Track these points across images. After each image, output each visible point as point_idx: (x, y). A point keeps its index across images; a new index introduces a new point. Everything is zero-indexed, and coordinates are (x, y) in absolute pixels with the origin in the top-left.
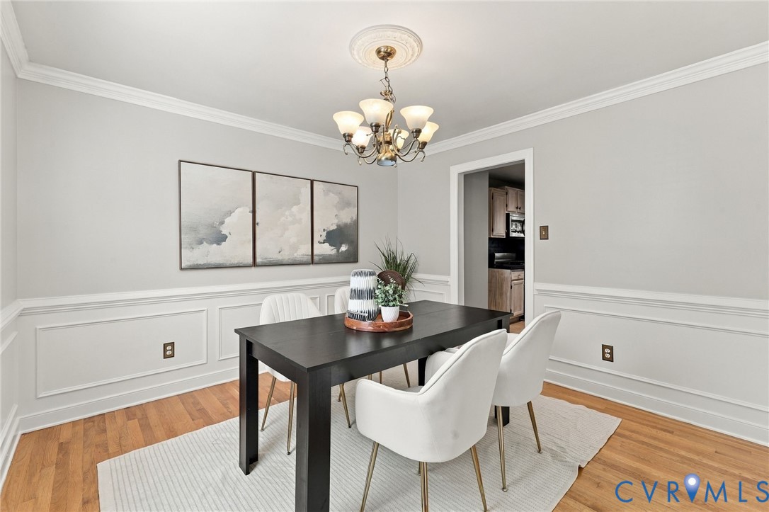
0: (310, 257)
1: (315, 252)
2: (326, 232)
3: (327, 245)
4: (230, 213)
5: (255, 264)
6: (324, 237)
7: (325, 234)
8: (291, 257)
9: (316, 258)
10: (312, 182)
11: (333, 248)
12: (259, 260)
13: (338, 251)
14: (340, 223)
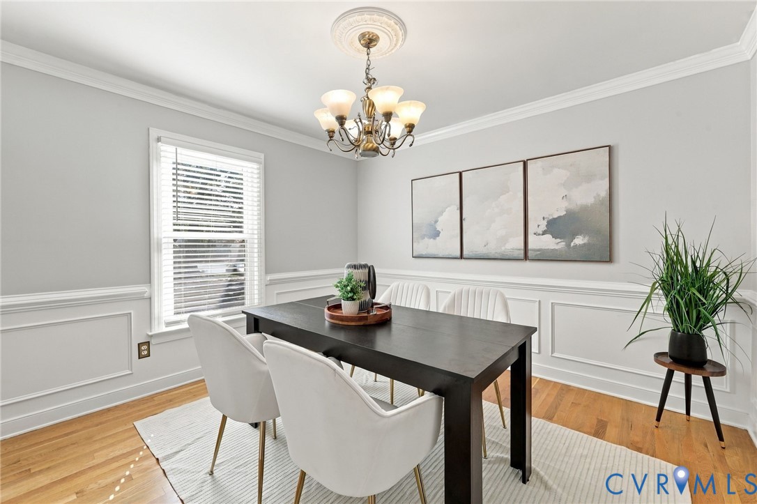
0: (523, 252)
1: (530, 246)
2: (546, 221)
3: (548, 237)
4: (441, 213)
5: (461, 257)
6: (543, 227)
7: (545, 223)
8: (499, 251)
9: (530, 254)
10: (525, 164)
11: (558, 240)
12: (465, 253)
13: (568, 245)
14: (572, 207)
